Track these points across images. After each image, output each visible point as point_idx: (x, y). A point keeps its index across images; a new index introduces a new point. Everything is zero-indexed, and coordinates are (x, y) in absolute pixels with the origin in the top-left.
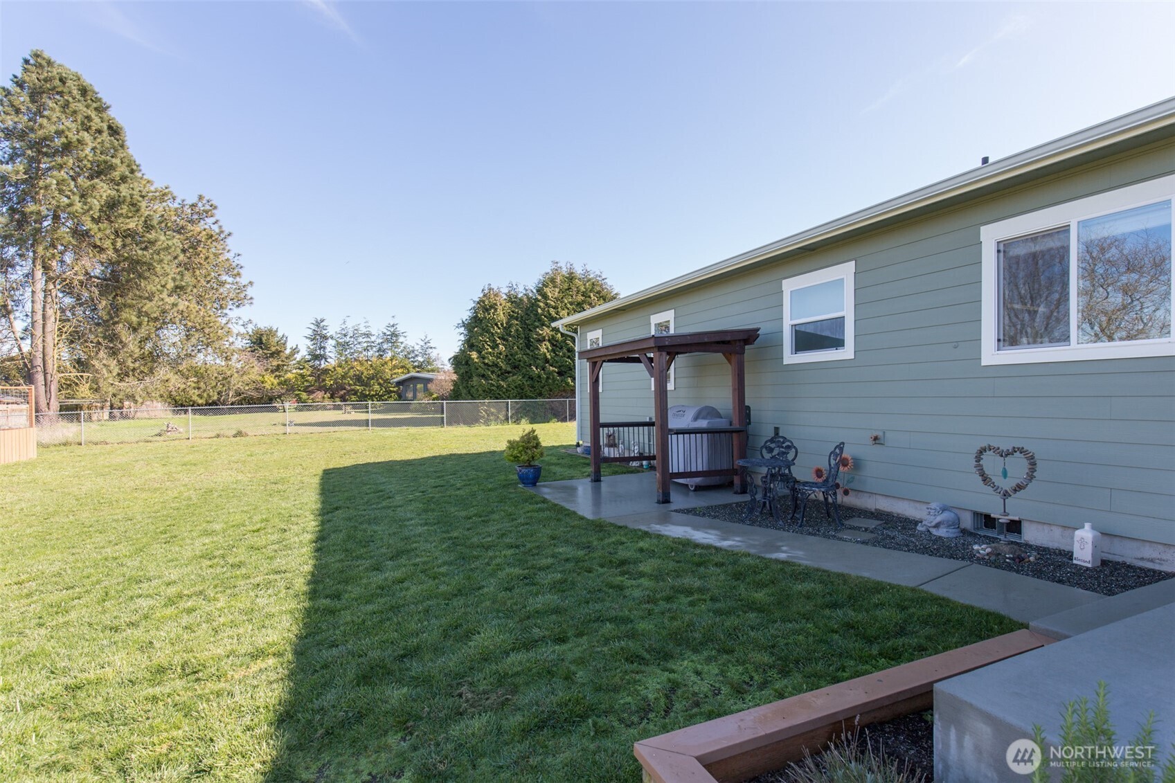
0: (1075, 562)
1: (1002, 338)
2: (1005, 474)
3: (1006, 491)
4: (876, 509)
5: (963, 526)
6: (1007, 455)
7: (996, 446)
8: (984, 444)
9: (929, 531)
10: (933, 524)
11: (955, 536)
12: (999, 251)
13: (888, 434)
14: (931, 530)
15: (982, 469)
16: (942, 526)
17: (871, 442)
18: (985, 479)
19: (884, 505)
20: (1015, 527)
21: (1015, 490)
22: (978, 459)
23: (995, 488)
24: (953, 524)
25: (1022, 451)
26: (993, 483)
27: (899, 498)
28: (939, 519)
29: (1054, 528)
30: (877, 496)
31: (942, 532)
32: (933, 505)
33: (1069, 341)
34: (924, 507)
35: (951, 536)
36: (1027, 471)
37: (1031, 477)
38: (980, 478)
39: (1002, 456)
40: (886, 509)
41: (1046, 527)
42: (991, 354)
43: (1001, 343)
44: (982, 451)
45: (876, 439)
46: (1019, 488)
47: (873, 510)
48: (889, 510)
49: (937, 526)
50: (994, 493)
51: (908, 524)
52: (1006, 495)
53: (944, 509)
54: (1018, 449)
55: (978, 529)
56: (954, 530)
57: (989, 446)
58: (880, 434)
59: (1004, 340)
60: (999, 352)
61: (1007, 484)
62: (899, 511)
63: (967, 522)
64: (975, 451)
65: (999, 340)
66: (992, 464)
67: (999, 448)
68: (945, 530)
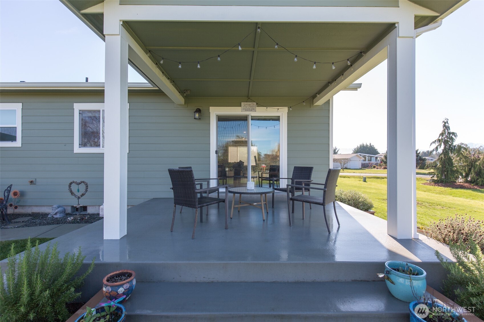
0: (100, 216)
1: (81, 144)
2: (78, 191)
3: (79, 197)
4: (32, 213)
5: (67, 212)
6: (79, 184)
7: (76, 181)
8: (72, 181)
9: (53, 216)
10: (54, 213)
11: (63, 216)
12: (80, 113)
13: (37, 180)
14: (54, 216)
15: (71, 190)
16: (58, 214)
17: (29, 184)
18: (72, 193)
19: (36, 210)
20: (85, 208)
21: (82, 196)
22: (70, 186)
23: (75, 196)
24: (62, 212)
25: (83, 182)
26: (75, 194)
27: (42, 206)
28: (56, 211)
29: (96, 207)
30: (33, 207)
31: (58, 216)
32: (54, 206)
33: (100, 147)
34: (51, 207)
35: (61, 216)
36: (85, 189)
37: (86, 191)
38: (70, 193)
39: (77, 185)
40: (37, 212)
41: (94, 207)
42: (77, 149)
43: (81, 145)
44: (71, 184)
45: (32, 182)
46: (83, 195)
47: (31, 213)
48: (38, 212)
49: (56, 214)
50: (75, 198)
51: (45, 215)
52: (79, 198)
53: (59, 207)
54: (82, 182)
55: (73, 212)
56: (62, 214)
57: (73, 181)
58: (34, 180)
59: (82, 145)
60: (80, 148)
61: (79, 194)
62: (43, 211)
63: (69, 210)
64: (68, 184)
65: (80, 144)
66: (74, 187)
67: (76, 182)
68: (59, 215)
